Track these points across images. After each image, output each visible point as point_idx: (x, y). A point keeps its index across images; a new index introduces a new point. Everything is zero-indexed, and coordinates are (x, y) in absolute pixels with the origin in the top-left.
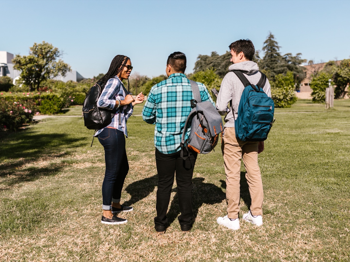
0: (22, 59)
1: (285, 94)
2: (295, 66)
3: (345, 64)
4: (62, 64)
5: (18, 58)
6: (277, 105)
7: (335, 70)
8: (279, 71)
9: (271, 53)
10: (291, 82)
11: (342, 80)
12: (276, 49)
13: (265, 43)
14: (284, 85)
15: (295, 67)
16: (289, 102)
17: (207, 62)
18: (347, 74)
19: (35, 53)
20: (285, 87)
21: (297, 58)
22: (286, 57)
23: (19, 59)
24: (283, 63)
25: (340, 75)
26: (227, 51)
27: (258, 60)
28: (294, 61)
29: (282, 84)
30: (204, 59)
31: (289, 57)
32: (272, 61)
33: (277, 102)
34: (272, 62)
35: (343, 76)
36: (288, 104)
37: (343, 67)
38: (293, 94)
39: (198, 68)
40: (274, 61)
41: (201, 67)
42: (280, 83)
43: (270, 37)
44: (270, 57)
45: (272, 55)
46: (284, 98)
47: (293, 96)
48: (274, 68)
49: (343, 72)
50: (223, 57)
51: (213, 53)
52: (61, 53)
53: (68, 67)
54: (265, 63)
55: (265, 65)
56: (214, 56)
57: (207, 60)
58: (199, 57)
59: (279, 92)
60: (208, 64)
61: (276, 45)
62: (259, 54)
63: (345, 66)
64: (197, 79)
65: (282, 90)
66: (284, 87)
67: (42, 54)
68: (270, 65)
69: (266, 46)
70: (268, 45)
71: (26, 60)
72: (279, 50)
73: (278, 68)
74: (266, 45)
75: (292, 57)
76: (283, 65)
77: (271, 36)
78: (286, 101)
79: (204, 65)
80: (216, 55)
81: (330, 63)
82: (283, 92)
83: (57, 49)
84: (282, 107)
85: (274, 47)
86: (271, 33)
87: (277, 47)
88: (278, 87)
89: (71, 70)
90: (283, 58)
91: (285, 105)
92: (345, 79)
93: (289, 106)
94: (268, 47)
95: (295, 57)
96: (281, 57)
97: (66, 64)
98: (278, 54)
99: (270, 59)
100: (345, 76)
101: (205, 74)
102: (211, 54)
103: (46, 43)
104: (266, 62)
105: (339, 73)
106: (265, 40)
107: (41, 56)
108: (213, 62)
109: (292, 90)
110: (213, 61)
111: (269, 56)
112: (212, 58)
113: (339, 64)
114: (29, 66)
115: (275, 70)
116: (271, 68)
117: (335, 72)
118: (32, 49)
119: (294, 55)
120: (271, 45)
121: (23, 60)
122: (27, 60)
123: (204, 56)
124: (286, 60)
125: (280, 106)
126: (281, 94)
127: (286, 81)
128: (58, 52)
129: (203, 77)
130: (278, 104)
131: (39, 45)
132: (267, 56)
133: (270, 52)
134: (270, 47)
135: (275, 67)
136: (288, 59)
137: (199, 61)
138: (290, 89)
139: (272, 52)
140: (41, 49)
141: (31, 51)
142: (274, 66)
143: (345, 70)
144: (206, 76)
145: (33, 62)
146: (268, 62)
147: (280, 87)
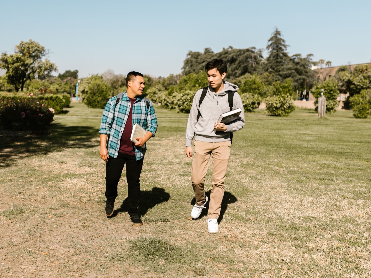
0: (8, 57)
1: (282, 102)
2: (305, 69)
3: (359, 69)
4: (48, 64)
5: (4, 57)
6: (273, 113)
7: (347, 76)
8: (286, 74)
9: (277, 53)
10: (289, 90)
11: (355, 89)
12: (283, 47)
13: (269, 41)
14: (282, 93)
15: (304, 71)
16: (287, 111)
17: (199, 60)
18: (360, 81)
19: (22, 52)
20: (283, 95)
21: (307, 60)
22: (295, 58)
23: (6, 58)
24: (290, 65)
25: (353, 82)
26: (224, 48)
27: (261, 60)
28: (304, 64)
29: (280, 92)
30: (196, 57)
31: (298, 58)
32: (277, 62)
33: (274, 111)
34: (278, 64)
35: (356, 83)
36: (285, 112)
37: (357, 73)
38: (291, 102)
39: (187, 68)
40: (281, 62)
41: (192, 66)
42: (278, 91)
43: (276, 34)
44: (276, 57)
45: (277, 55)
46: (281, 106)
47: (291, 105)
48: (279, 71)
49: (357, 80)
50: (218, 55)
51: (206, 49)
52: (47, 52)
53: (55, 67)
54: (269, 65)
55: (269, 67)
56: (208, 54)
57: (199, 57)
58: (189, 54)
59: (277, 100)
60: (200, 63)
61: (283, 43)
62: (262, 53)
63: (359, 73)
64: (188, 81)
65: (279, 98)
66: (281, 95)
67: (29, 53)
68: (274, 67)
69: (271, 44)
70: (273, 43)
71: (13, 59)
72: (286, 49)
73: (284, 71)
74: (270, 42)
75: (301, 59)
76: (291, 67)
77: (278, 33)
78: (284, 109)
79: (195, 64)
80: (211, 52)
81: (343, 68)
82: (281, 99)
83: (44, 47)
84: (279, 115)
85: (280, 46)
86: (277, 29)
87: (284, 45)
88: (276, 95)
89: (57, 70)
90: (291, 60)
91: (282, 114)
92: (359, 87)
93: (287, 114)
94: (274, 46)
95: (304, 59)
96: (289, 57)
97: (53, 64)
98: (285, 55)
99: (275, 60)
100: (358, 84)
101: (198, 77)
102: (205, 50)
103: (32, 41)
104: (270, 63)
105: (352, 80)
106: (270, 37)
107: (27, 55)
108: (206, 61)
109: (290, 98)
110: (206, 59)
111: (274, 57)
112: (205, 56)
113: (352, 70)
114: (16, 65)
115: (281, 73)
116: (276, 71)
117: (347, 78)
118: (18, 47)
119: (304, 56)
120: (277, 43)
121: (10, 59)
122: (15, 59)
123: (195, 53)
124: (294, 62)
125: (277, 114)
126: (278, 102)
127: (284, 88)
128: (44, 51)
129: (195, 80)
130: (275, 112)
131: (26, 44)
132: (272, 56)
133: (275, 51)
134: (275, 45)
135: (281, 70)
136: (297, 60)
137: (188, 58)
138: (287, 97)
139: (277, 51)
140: (28, 47)
141: (17, 49)
142: (279, 68)
143: (359, 77)
144: (198, 79)
145: (20, 61)
146: (272, 64)
147: (278, 95)
